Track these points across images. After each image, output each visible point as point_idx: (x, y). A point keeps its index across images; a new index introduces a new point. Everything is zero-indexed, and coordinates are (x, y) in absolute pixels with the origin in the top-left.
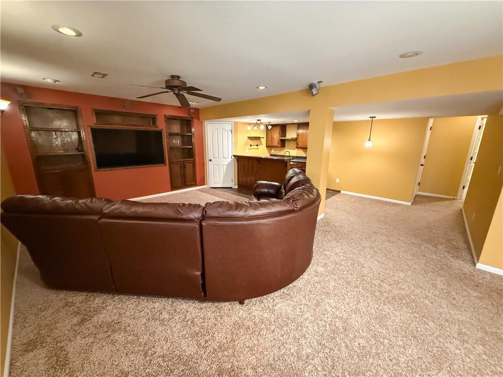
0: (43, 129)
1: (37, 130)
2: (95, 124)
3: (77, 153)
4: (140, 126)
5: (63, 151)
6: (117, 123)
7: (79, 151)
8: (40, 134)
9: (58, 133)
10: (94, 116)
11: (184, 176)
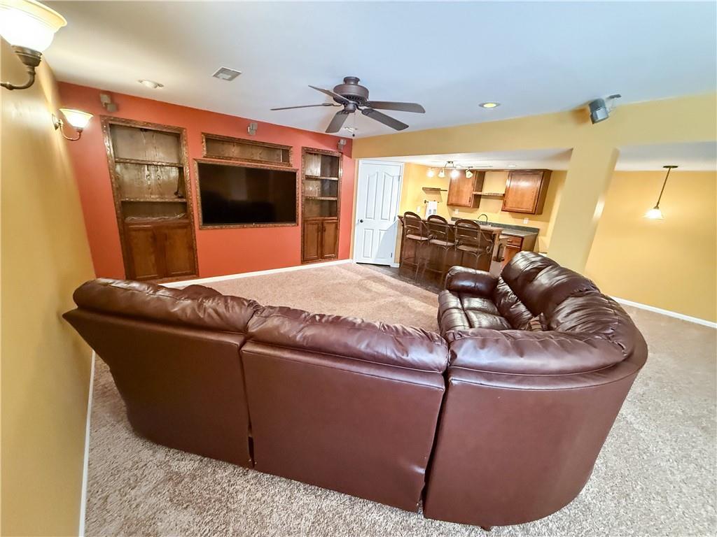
0: (133, 162)
1: (124, 162)
2: (204, 157)
3: (176, 200)
4: (266, 162)
5: (157, 196)
6: (234, 157)
7: (179, 197)
8: (126, 168)
9: (152, 168)
10: (204, 144)
11: (321, 244)
